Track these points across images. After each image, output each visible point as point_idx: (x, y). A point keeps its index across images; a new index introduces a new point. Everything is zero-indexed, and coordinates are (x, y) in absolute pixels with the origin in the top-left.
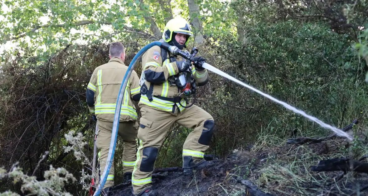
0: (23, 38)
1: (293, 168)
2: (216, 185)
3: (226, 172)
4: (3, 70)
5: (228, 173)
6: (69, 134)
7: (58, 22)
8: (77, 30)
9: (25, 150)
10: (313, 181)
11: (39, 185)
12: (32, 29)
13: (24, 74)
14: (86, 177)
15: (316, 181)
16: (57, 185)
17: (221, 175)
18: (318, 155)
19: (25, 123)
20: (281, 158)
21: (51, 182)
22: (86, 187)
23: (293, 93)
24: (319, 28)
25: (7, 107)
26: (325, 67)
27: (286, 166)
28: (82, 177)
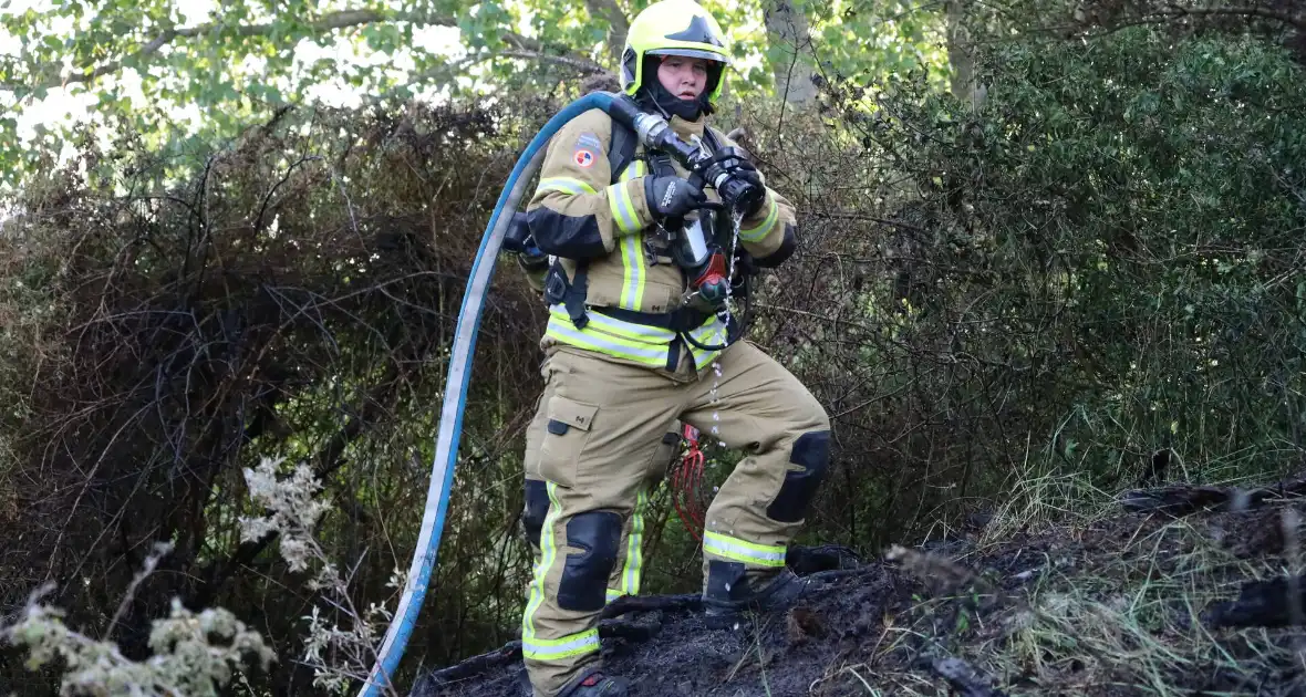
0: (114, 76)
1: (1144, 609)
2: (841, 671)
3: (881, 621)
4: (29, 205)
5: (889, 625)
6: (262, 470)
7: (249, 16)
8: (323, 45)
9: (108, 520)
10: (1219, 663)
11: (130, 678)
12: (147, 40)
13: (108, 222)
14: (325, 636)
15: (1232, 662)
16: (200, 676)
17: (863, 630)
18: (1240, 557)
19: (109, 411)
20: (1097, 566)
21: (176, 665)
22: (326, 678)
23: (1154, 308)
24: (1259, 51)
25: (41, 352)
26: (1284, 207)
27: (1117, 601)
28: (309, 640)
